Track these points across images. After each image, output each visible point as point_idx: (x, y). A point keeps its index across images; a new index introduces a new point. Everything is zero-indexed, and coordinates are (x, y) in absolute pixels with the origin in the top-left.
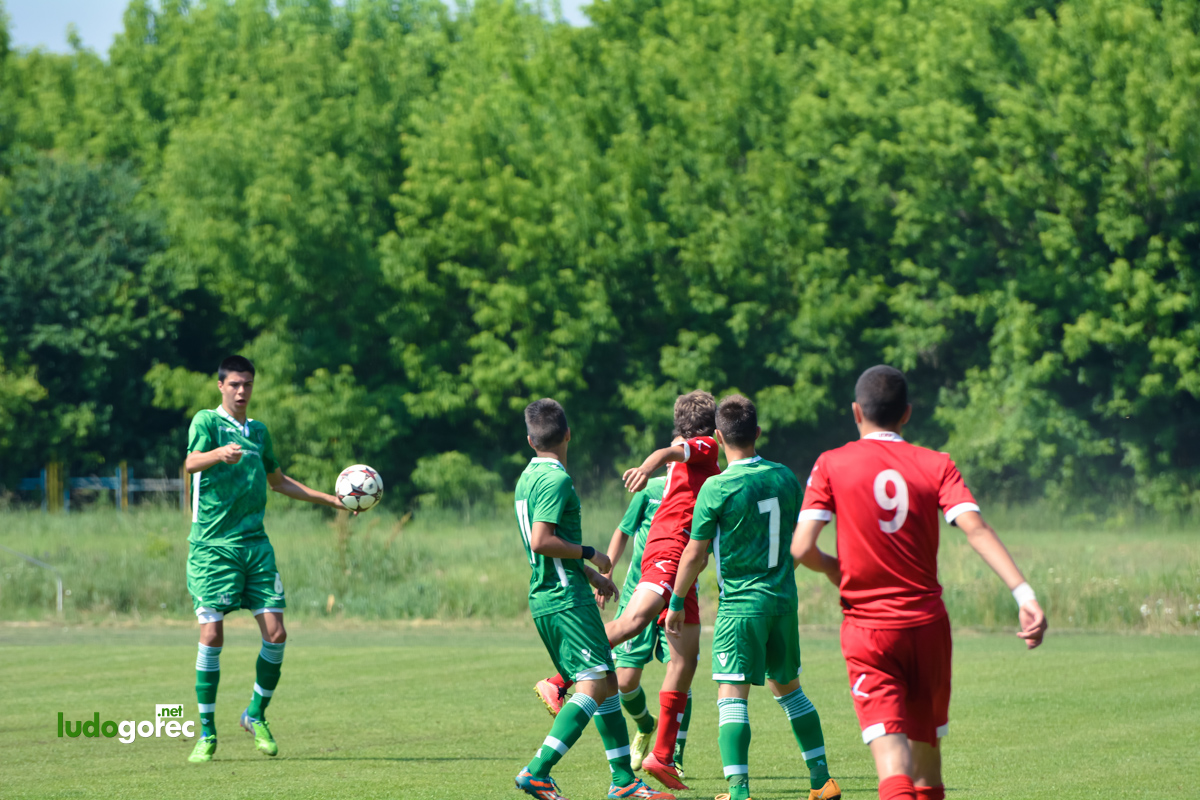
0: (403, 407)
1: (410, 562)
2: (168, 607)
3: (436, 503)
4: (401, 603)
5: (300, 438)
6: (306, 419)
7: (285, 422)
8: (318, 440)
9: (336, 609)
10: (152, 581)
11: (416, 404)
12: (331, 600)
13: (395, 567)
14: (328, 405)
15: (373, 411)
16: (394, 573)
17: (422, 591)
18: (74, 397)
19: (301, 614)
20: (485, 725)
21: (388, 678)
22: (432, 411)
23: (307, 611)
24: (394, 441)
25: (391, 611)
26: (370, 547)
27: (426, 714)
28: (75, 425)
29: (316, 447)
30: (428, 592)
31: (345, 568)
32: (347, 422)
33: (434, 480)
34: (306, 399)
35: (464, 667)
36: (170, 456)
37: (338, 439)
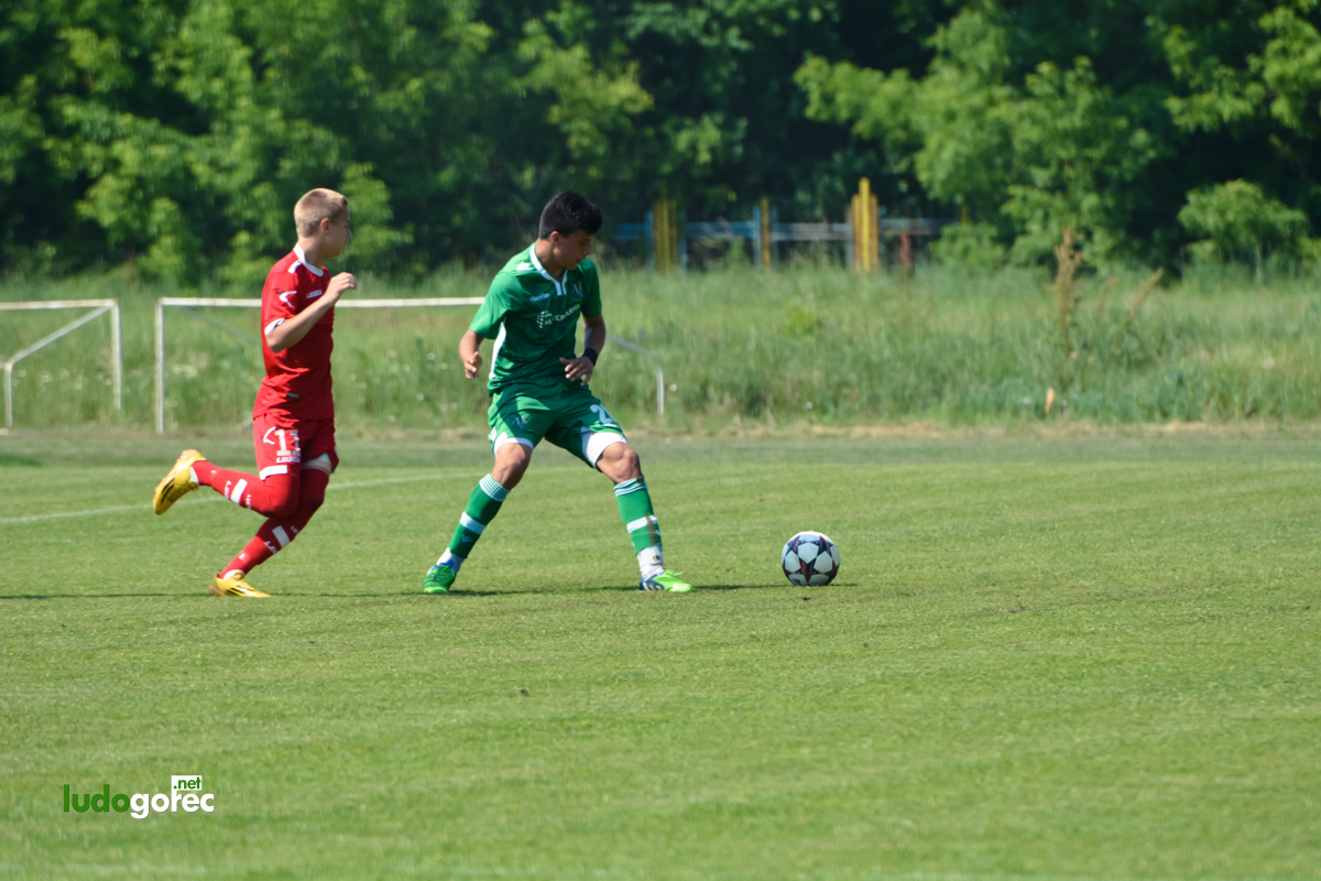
0: (1166, 115)
1: (1163, 339)
2: (814, 408)
3: (1215, 253)
4: (1151, 399)
5: (1017, 163)
6: (1026, 134)
7: (996, 139)
8: (1045, 165)
9: (1058, 408)
10: (793, 371)
11: (1182, 113)
12: (1050, 395)
13: (1142, 347)
14: (1057, 115)
15: (1122, 123)
16: (1140, 356)
17: (1180, 382)
18: (692, 106)
19: (1007, 416)
20: (1241, 573)
21: (1112, 507)
22: (1207, 120)
23: (1016, 411)
24: (1153, 166)
25: (1135, 410)
26: (1106, 319)
27: (1158, 558)
28: (693, 148)
29: (1041, 176)
30: (1189, 384)
31: (1070, 349)
32: (1084, 139)
33: (1211, 221)
34: (1025, 106)
35: (1222, 490)
36: (830, 190)
37: (1071, 163)
